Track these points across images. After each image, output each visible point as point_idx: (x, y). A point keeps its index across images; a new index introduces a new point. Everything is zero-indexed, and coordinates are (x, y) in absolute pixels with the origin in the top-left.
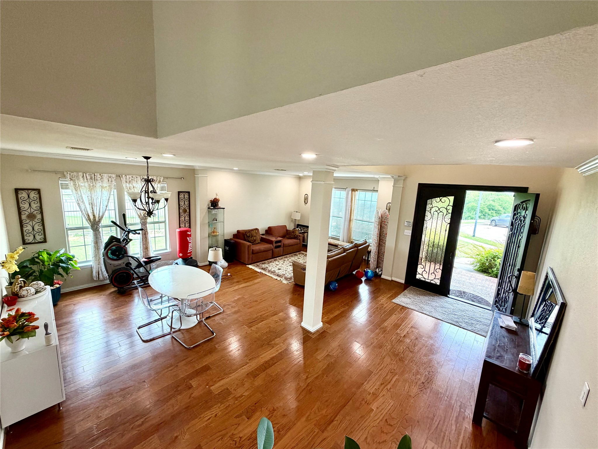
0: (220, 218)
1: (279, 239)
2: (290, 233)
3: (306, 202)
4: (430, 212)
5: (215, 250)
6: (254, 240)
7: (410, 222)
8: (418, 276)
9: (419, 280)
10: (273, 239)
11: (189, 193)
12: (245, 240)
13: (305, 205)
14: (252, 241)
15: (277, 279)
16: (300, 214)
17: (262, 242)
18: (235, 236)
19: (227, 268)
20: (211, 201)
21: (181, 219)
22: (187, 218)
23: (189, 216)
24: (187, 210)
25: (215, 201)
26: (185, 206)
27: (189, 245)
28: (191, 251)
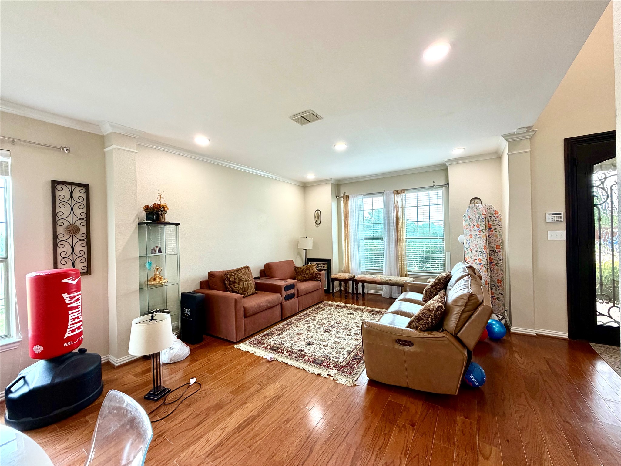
0: (169, 246)
1: (290, 282)
2: (303, 270)
3: (319, 222)
4: (603, 189)
5: (152, 319)
6: (245, 288)
7: (560, 214)
8: (601, 320)
9: (605, 328)
10: (281, 283)
11: (86, 187)
12: (226, 290)
13: (317, 227)
14: (240, 291)
15: (319, 375)
16: (312, 240)
17: (258, 292)
18: (204, 284)
19: (189, 358)
20: (147, 208)
21: (59, 251)
22: (80, 248)
23: (85, 244)
24: (80, 227)
25: (156, 208)
26: (75, 219)
27: (70, 316)
28: (77, 331)
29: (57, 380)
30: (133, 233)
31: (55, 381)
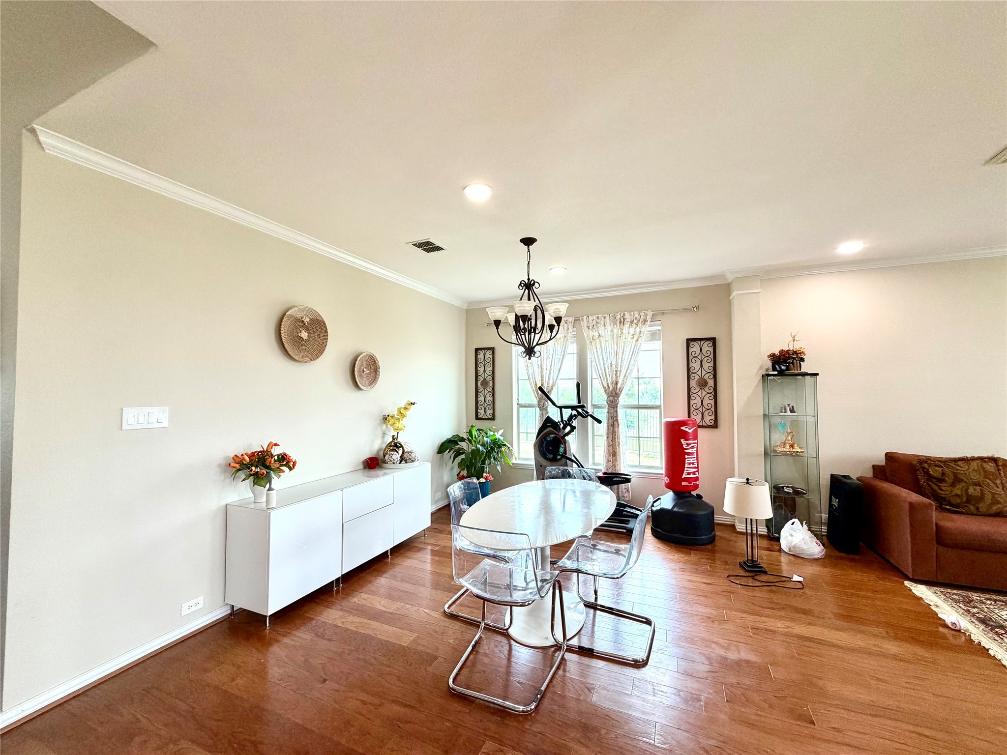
11: (713, 340)
12: (919, 489)
18: (878, 471)
19: (819, 562)
20: (773, 356)
21: (692, 402)
22: (708, 401)
23: (713, 397)
24: (708, 380)
25: (783, 355)
26: (704, 373)
27: (686, 460)
28: (692, 476)
29: (675, 509)
30: (757, 386)
31: (674, 510)
